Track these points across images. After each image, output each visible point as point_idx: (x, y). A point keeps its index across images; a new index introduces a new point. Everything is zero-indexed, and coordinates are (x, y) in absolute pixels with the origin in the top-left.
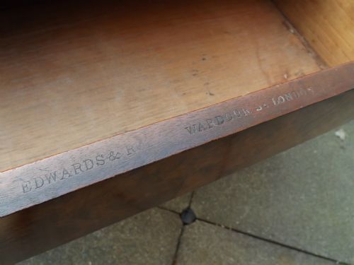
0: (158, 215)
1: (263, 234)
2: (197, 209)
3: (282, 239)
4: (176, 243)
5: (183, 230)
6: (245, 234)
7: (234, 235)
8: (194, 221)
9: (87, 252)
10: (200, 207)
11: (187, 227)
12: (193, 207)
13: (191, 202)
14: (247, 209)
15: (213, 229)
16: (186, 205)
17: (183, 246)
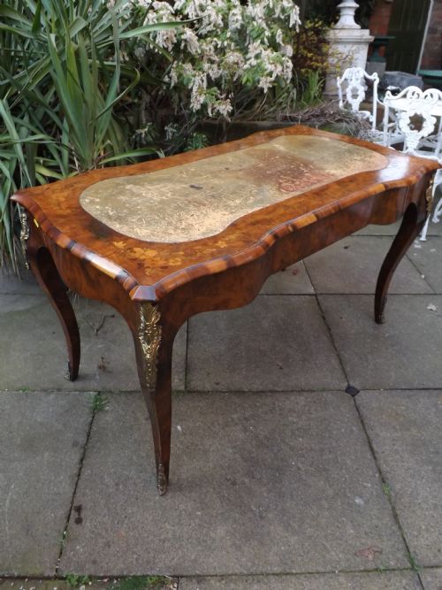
0: (330, 396)
1: (415, 386)
2: (355, 384)
3: (431, 386)
4: (355, 409)
5: (355, 400)
6: (401, 389)
7: (394, 392)
8: (358, 392)
9: (293, 433)
10: (357, 382)
11: (356, 397)
12: (352, 384)
13: (348, 381)
14: (393, 374)
15: (376, 393)
16: (346, 384)
17: (361, 408)
